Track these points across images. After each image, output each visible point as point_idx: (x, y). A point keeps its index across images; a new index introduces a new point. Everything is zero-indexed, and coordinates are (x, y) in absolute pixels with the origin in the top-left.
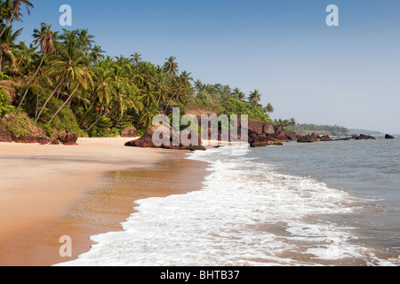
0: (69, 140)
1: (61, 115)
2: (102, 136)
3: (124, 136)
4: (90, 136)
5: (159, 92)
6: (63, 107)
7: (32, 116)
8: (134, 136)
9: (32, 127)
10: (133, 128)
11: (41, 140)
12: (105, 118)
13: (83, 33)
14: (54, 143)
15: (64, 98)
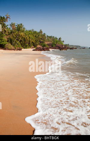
0: (20, 50)
1: (18, 44)
2: (27, 48)
3: (31, 48)
4: (24, 48)
5: (39, 38)
6: (18, 42)
7: (12, 44)
8: (34, 48)
9: (12, 47)
10: (33, 46)
11: (14, 50)
12: (27, 44)
13: (21, 24)
14: (17, 50)
15: (18, 40)
